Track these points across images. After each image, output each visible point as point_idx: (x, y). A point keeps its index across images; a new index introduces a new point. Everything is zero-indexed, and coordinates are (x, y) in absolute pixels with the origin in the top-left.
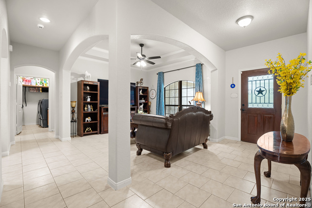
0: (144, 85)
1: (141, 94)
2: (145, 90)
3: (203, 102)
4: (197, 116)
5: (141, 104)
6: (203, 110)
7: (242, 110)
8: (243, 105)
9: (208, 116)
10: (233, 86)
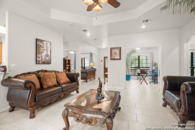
0: (68, 59)
1: (67, 62)
2: (69, 61)
3: (93, 66)
4: (93, 70)
5: (67, 67)
6: (94, 68)
7: (104, 68)
8: (104, 67)
9: (95, 70)
10: (102, 61)
